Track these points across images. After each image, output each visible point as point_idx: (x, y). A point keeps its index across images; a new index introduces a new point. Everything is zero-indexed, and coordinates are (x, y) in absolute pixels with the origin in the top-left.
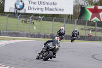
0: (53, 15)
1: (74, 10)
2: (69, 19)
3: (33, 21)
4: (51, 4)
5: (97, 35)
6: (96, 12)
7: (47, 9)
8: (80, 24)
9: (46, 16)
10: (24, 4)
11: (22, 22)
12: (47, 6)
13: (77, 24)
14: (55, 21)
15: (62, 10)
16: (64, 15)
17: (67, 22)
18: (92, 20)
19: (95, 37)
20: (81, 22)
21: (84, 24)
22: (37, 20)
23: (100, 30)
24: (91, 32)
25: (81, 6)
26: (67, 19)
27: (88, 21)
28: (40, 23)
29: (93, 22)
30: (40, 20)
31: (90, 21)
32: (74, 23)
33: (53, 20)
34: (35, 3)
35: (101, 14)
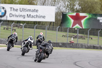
1: (56, 17)
2: (51, 26)
3: (15, 28)
4: (33, 11)
5: (78, 42)
6: (77, 19)
7: (29, 16)
8: (61, 31)
9: (28, 22)
10: (5, 11)
11: (4, 29)
12: (29, 13)
13: (58, 31)
14: (36, 28)
15: (44, 17)
16: (45, 22)
17: (49, 29)
18: (74, 27)
19: (76, 44)
20: (63, 29)
21: (66, 31)
22: (18, 27)
23: (81, 37)
24: (72, 39)
25: (63, 13)
26: (49, 26)
27: (70, 28)
28: (22, 30)
29: (74, 29)
31: (72, 29)
32: (56, 30)
33: (35, 27)
34: (16, 10)
35: (83, 21)
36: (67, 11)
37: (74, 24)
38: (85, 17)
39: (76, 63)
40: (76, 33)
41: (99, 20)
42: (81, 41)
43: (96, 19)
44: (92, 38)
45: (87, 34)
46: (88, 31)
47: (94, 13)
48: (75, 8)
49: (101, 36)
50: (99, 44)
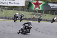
0: (13, 6)
1: (25, 3)
3: (2, 10)
6: (37, 4)
7: (10, 3)
8: (28, 11)
9: (10, 7)
13: (27, 11)
14: (14, 10)
15: (19, 4)
16: (19, 6)
17: (21, 10)
18: (35, 9)
19: (37, 19)
20: (29, 10)
21: (31, 11)
22: (4, 9)
23: (40, 15)
24: (34, 16)
25: (29, 1)
26: (21, 8)
27: (33, 10)
28: (6, 11)
30: (6, 9)
31: (34, 10)
32: (25, 11)
35: (40, 6)
36: (32, 0)
37: (35, 8)
38: (41, 3)
39: (36, 29)
40: (37, 12)
41: (49, 5)
43: (48, 5)
44: (45, 15)
45: (42, 13)
46: (44, 11)
49: (50, 14)
50: (50, 19)
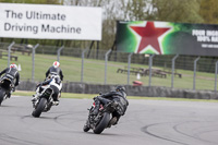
1: (103, 29)
2: (92, 49)
3: (16, 54)
4: (54, 17)
5: (152, 84)
6: (149, 34)
7: (45, 28)
8: (115, 60)
9: (44, 42)
12: (46, 22)
13: (109, 60)
14: (62, 54)
15: (78, 30)
16: (81, 41)
17: (88, 56)
18: (142, 52)
19: (148, 88)
20: (118, 56)
21: (124, 59)
22: (23, 52)
23: (158, 73)
24: (139, 77)
25: (118, 22)
26: (88, 48)
27: (134, 54)
28: (30, 58)
29: (143, 55)
30: (29, 53)
31: (138, 55)
32: (103, 58)
33: (59, 51)
34: (19, 16)
36: (128, 18)
39: (146, 127)
40: (147, 64)
42: (157, 82)
44: (180, 76)
46: (173, 60)
47: (186, 21)
48: (145, 11)
49: (200, 71)
50: (197, 87)
